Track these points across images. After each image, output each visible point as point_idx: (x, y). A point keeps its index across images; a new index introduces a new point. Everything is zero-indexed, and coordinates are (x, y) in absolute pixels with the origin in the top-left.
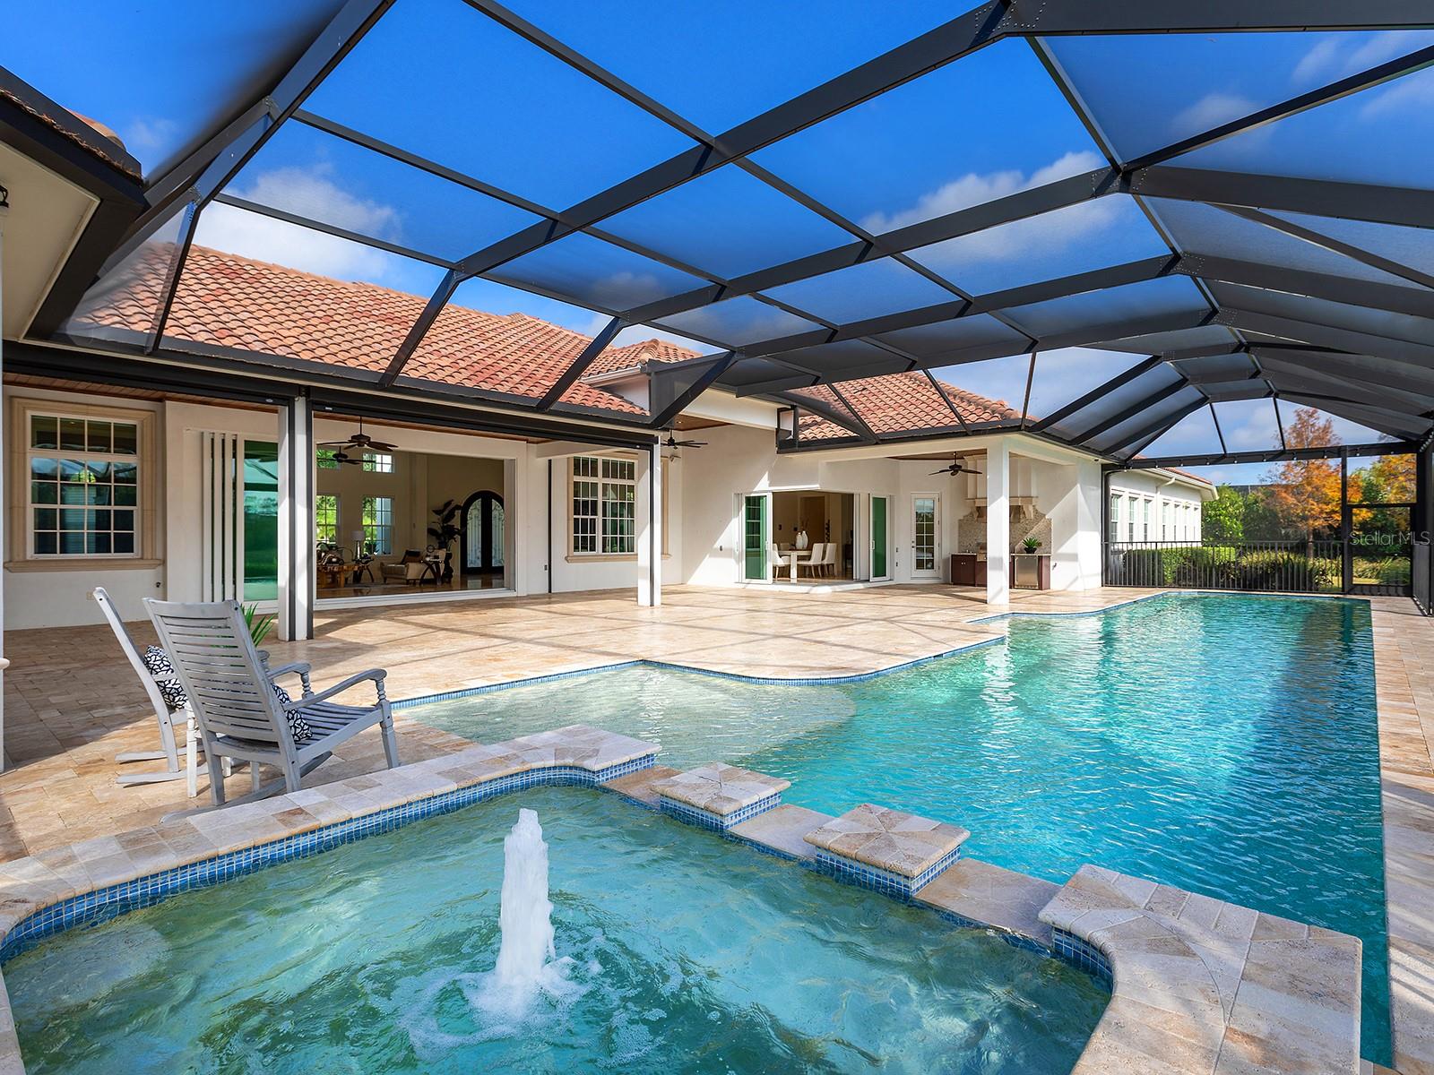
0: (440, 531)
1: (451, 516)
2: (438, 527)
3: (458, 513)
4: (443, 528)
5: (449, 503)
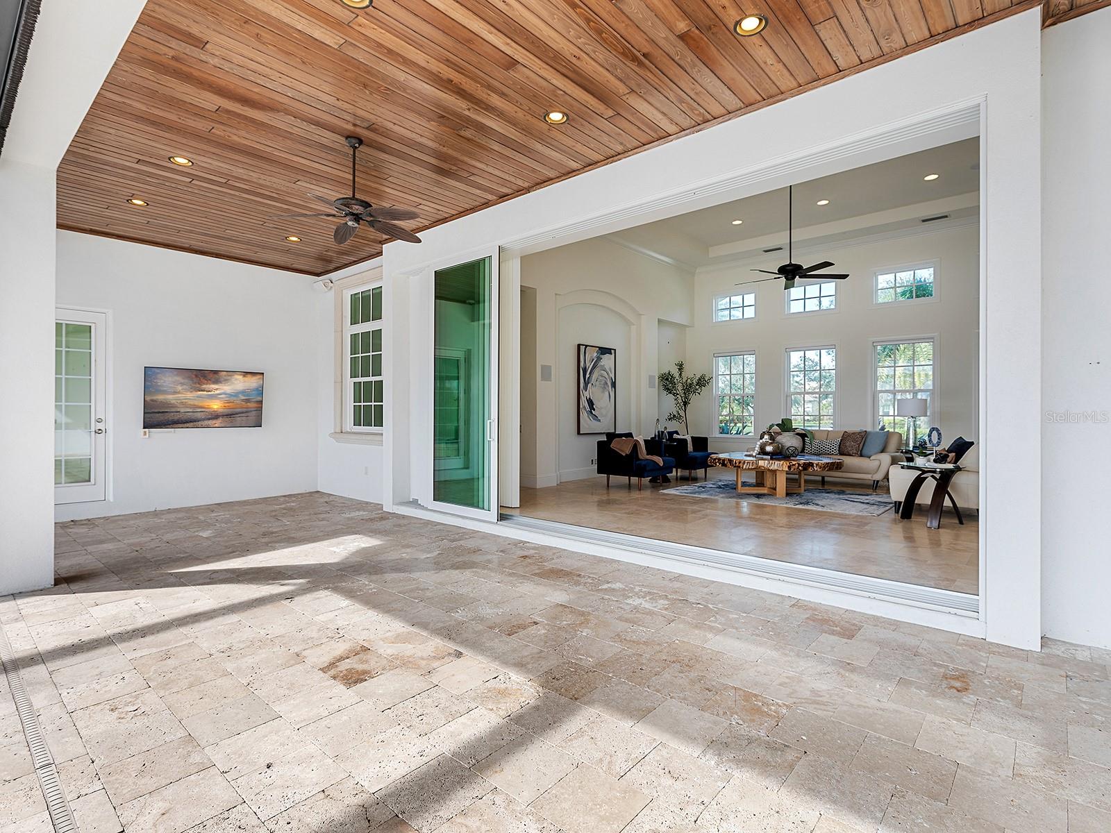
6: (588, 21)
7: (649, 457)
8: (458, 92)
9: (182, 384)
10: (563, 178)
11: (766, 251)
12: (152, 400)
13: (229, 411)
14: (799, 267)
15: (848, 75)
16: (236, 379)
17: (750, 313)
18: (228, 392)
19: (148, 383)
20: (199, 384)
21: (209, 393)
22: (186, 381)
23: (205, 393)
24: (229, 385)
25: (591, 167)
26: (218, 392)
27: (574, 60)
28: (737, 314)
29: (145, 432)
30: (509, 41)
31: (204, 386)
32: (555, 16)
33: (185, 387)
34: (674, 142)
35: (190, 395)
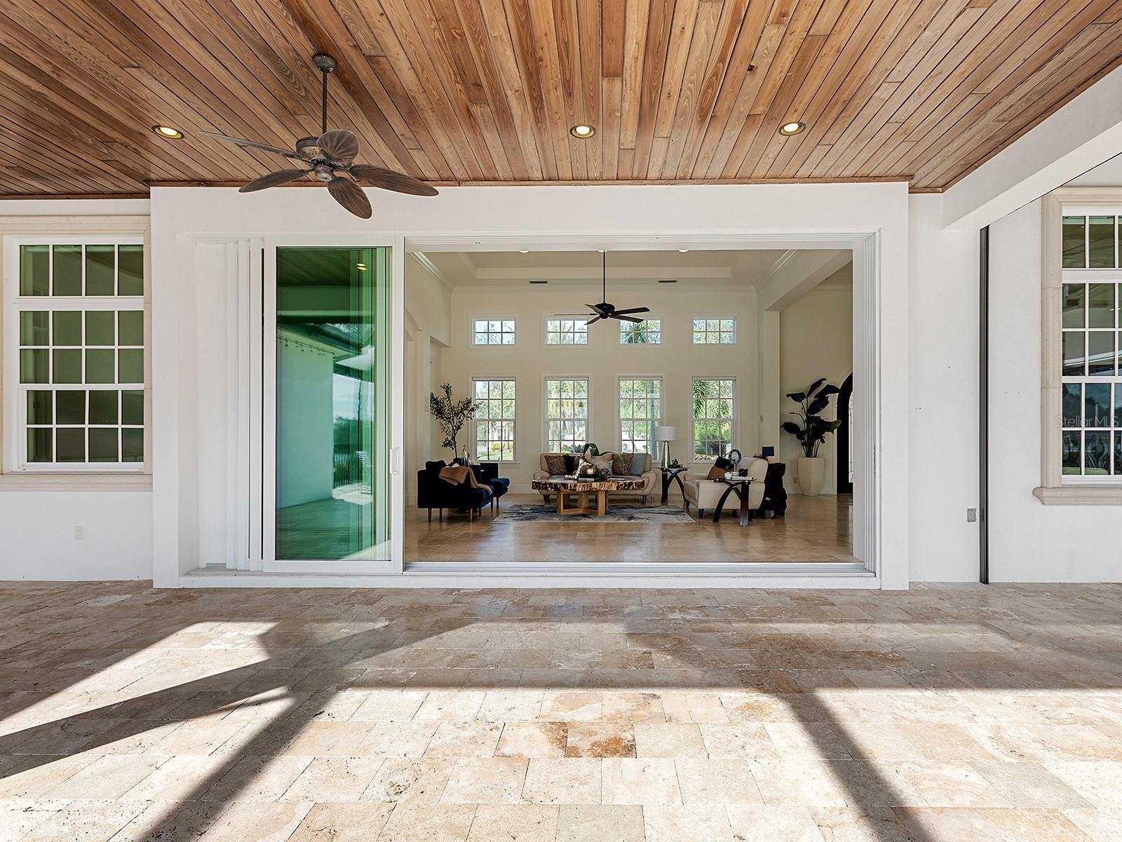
0: (803, 427)
1: (821, 402)
2: (800, 421)
3: (833, 398)
4: (809, 420)
5: (818, 383)
6: (715, 74)
7: (480, 485)
10: (511, 183)
11: (532, 282)
14: (612, 307)
15: (796, 183)
17: (509, 339)
25: (551, 182)
27: (664, 95)
28: (496, 339)
30: (641, 58)
32: (700, 60)
34: (647, 186)
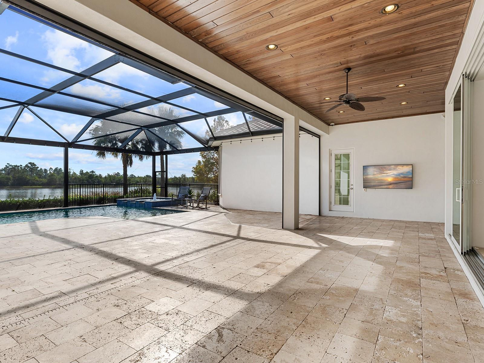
8: (337, 38)
9: (376, 171)
12: (366, 178)
13: (396, 182)
16: (399, 168)
18: (395, 174)
19: (364, 172)
20: (383, 171)
21: (387, 174)
22: (378, 170)
23: (385, 174)
24: (396, 171)
26: (391, 174)
29: (365, 189)
31: (385, 172)
33: (377, 172)
35: (379, 176)
